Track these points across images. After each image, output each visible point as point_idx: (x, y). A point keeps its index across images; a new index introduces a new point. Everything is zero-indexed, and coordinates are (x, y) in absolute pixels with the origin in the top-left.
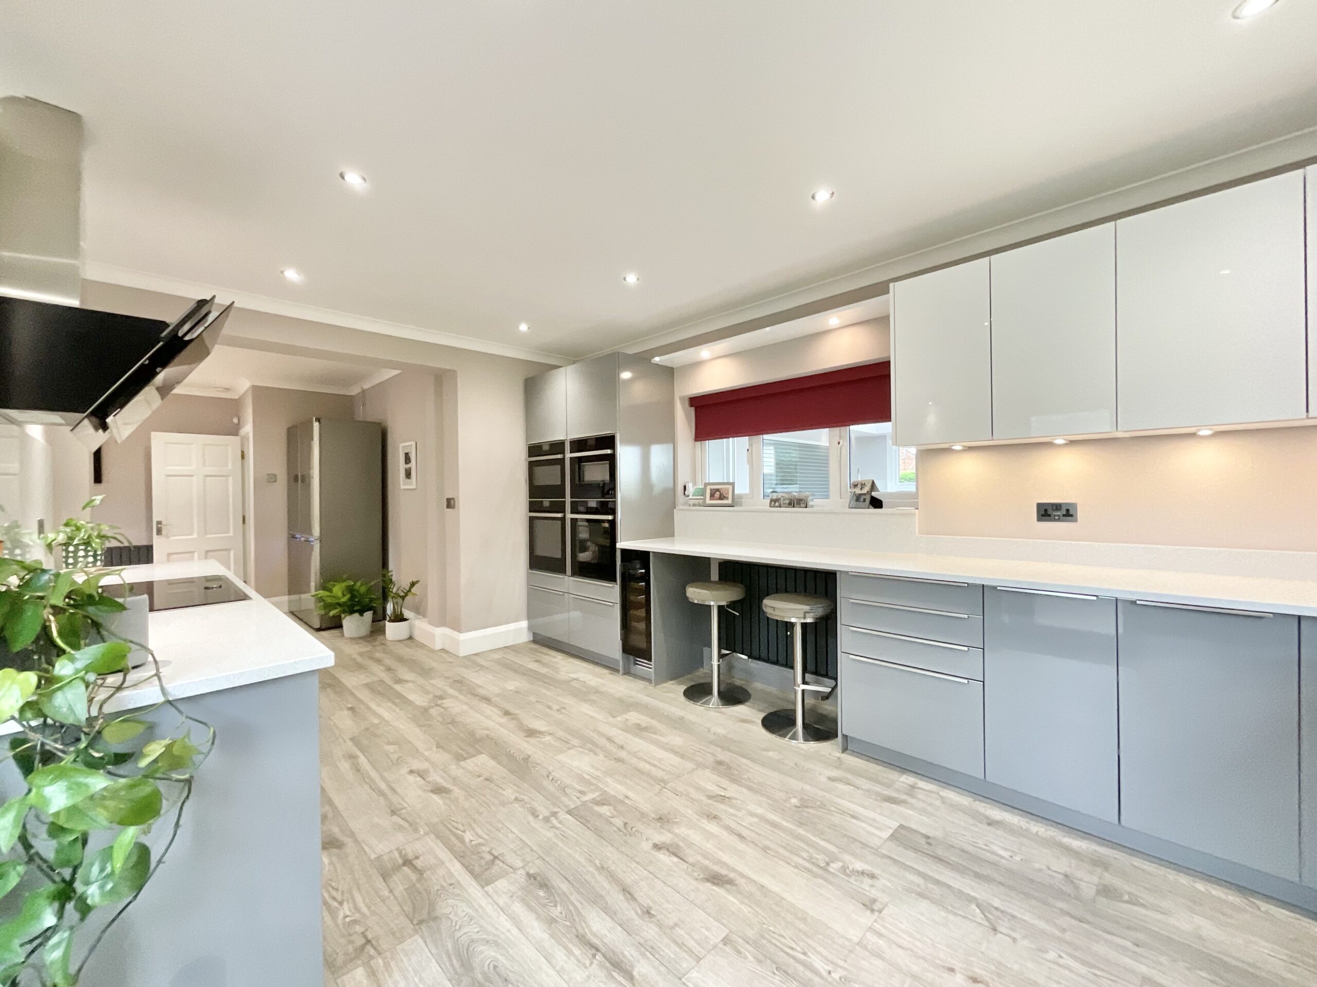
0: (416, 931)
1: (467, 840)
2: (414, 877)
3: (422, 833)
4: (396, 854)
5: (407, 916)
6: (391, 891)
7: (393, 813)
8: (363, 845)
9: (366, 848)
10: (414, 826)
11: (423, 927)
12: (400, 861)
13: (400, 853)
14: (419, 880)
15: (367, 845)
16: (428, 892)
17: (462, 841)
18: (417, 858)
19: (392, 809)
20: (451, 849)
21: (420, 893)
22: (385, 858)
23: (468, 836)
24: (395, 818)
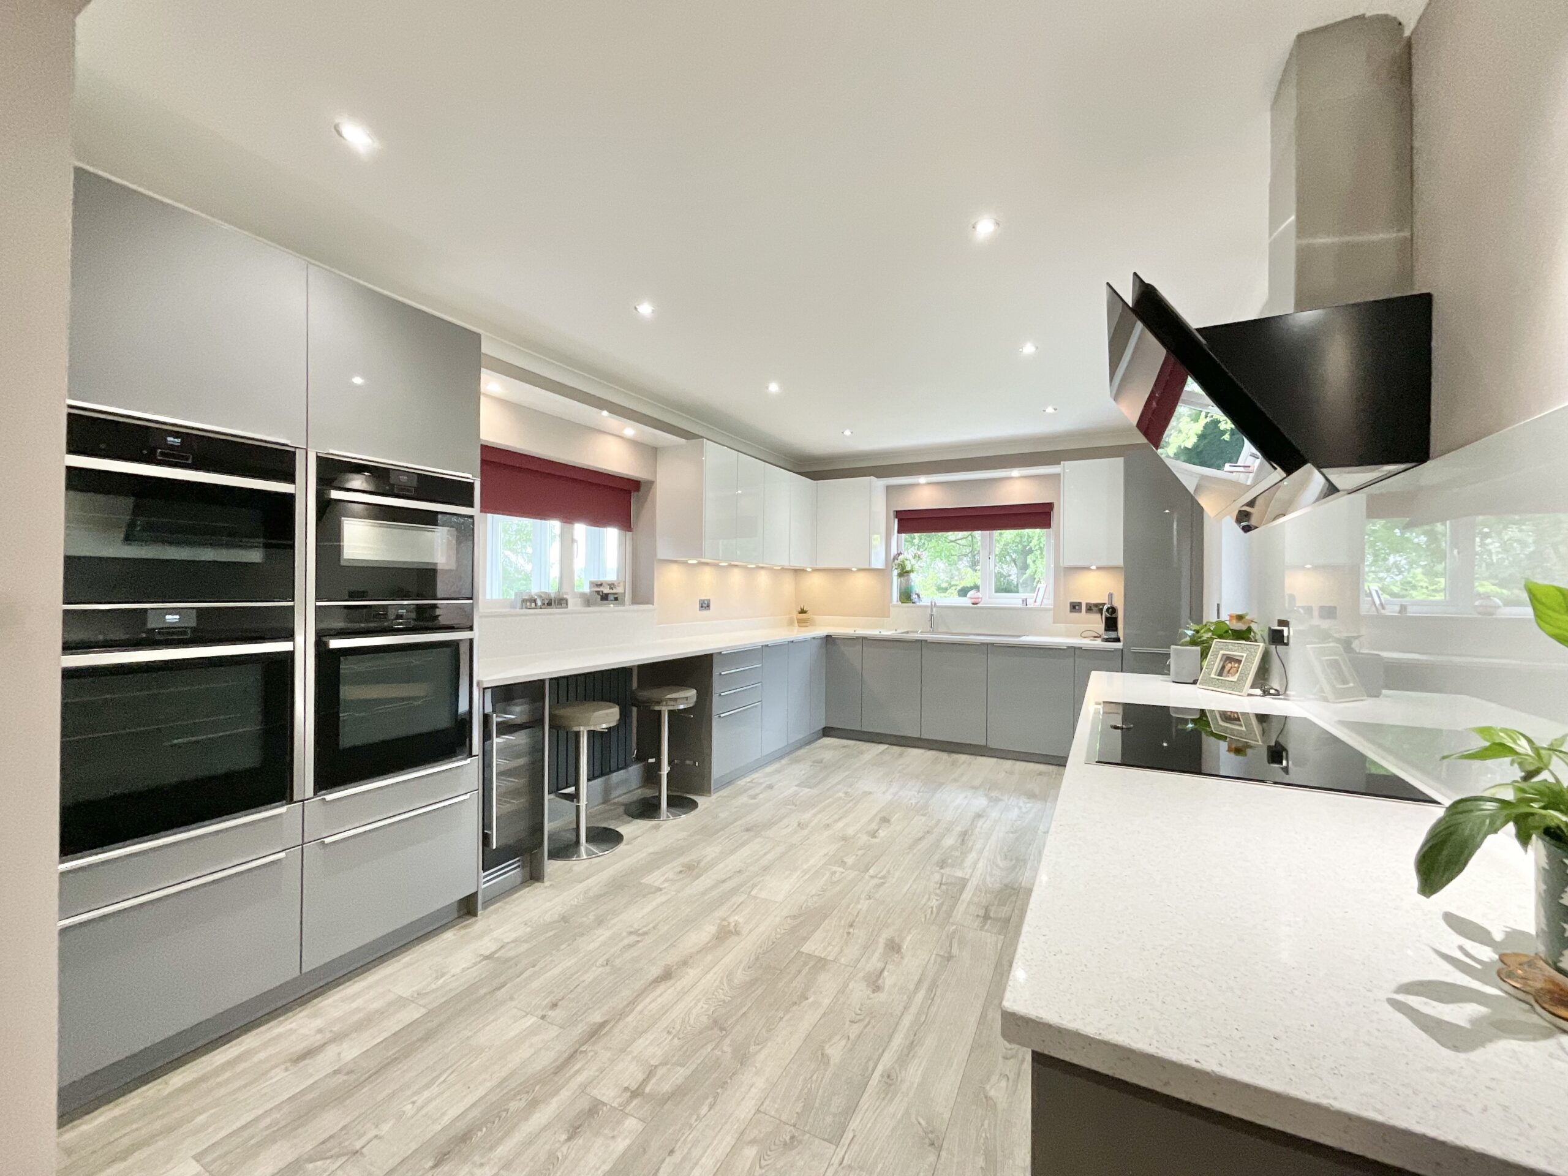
0: (1021, 888)
1: (937, 903)
2: (993, 909)
3: (954, 927)
4: (986, 927)
5: (1018, 896)
6: (1013, 910)
7: (950, 958)
8: (999, 951)
9: (999, 945)
10: (951, 937)
11: (1015, 887)
12: (989, 922)
13: (984, 926)
14: (993, 905)
15: (997, 949)
16: (996, 897)
17: (940, 907)
18: (978, 916)
19: (946, 963)
20: (953, 907)
21: (1000, 899)
22: (995, 931)
23: (934, 903)
24: (955, 951)
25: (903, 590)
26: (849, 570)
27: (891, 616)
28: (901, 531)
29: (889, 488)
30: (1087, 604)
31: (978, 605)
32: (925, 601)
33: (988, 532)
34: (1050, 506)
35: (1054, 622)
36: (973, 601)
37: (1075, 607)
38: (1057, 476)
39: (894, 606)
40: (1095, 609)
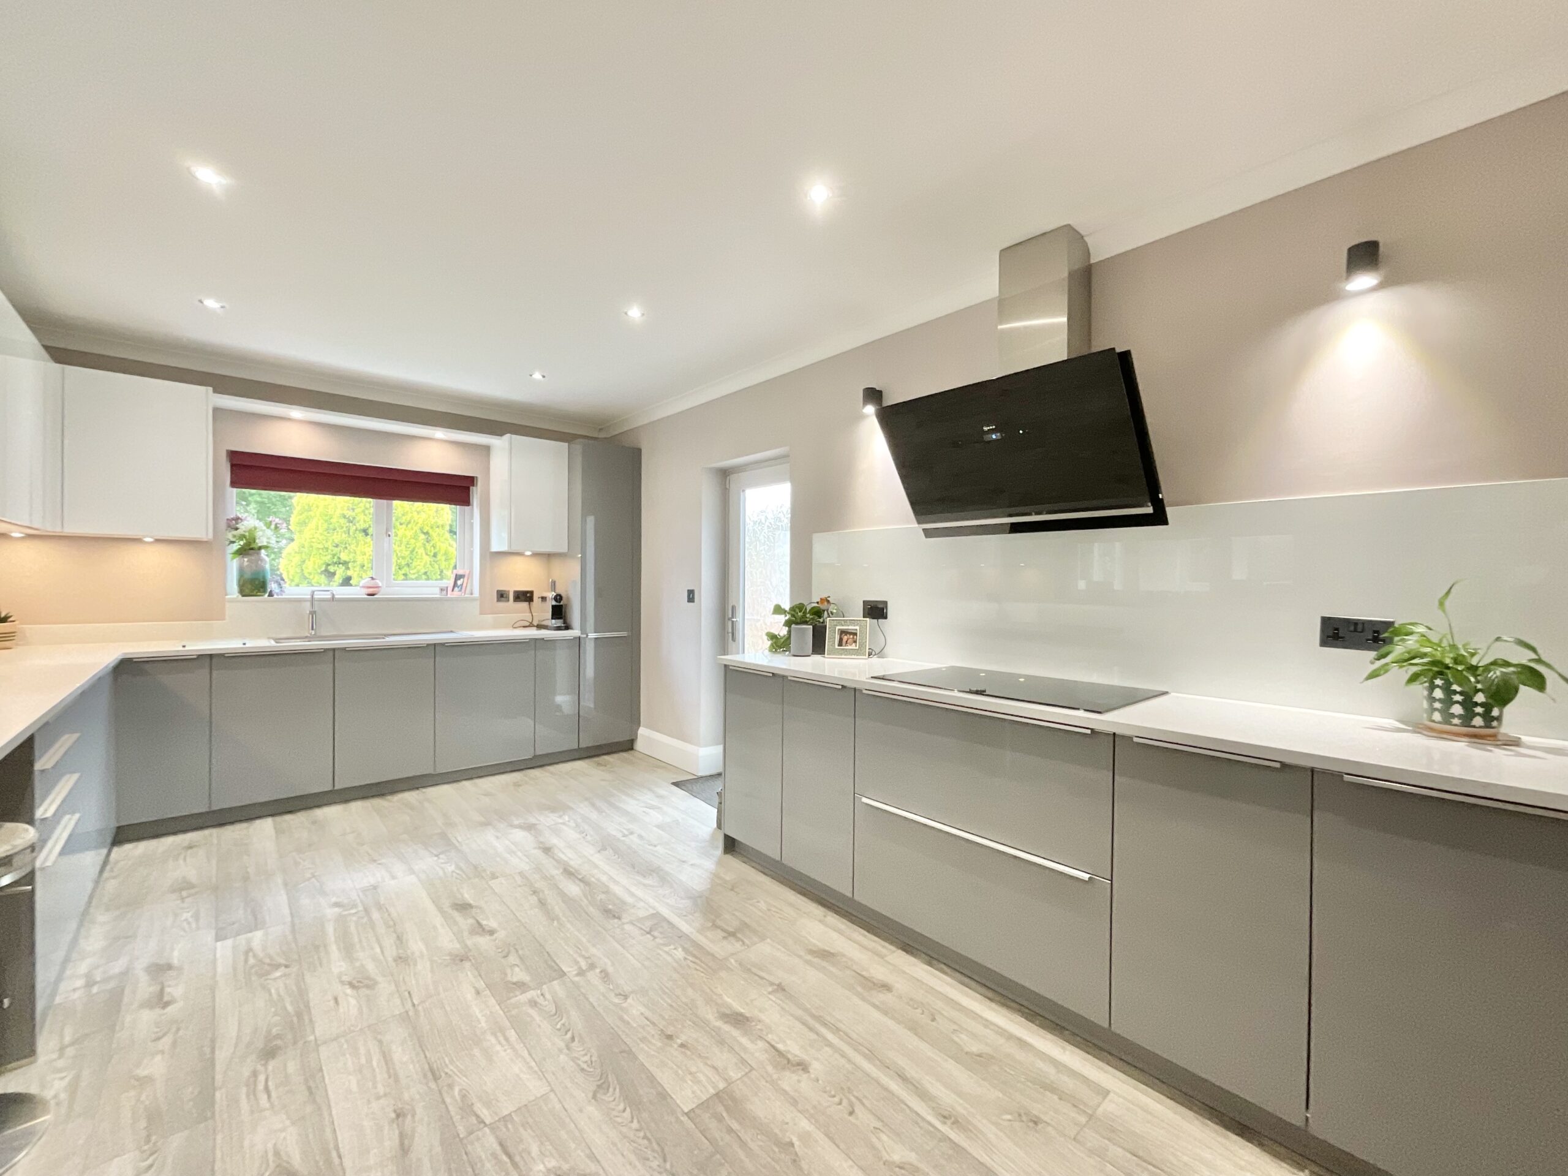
25: (248, 576)
26: (137, 540)
27: (227, 617)
28: (234, 484)
29: (217, 412)
30: (515, 592)
31: (375, 596)
32: (293, 590)
33: (385, 501)
34: (471, 481)
35: (481, 613)
36: (371, 591)
37: (502, 596)
38: (487, 449)
39: (232, 601)
40: (522, 598)
